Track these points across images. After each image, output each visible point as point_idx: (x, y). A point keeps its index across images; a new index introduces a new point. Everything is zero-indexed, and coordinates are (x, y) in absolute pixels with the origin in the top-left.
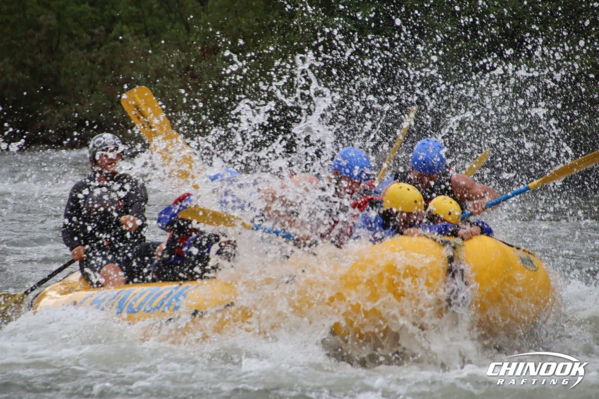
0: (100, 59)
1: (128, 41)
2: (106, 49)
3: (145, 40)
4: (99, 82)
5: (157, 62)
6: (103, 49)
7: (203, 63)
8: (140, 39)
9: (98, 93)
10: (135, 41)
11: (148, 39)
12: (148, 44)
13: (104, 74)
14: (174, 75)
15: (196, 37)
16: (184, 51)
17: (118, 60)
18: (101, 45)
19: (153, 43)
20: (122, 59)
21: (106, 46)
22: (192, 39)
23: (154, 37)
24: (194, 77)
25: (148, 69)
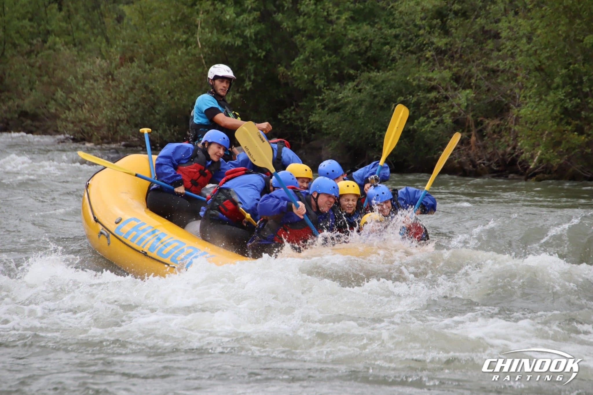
0: (38, 64)
1: (60, 50)
2: (42, 56)
3: (74, 49)
4: (37, 82)
5: (84, 67)
6: (40, 55)
7: (123, 69)
8: (69, 49)
9: (36, 91)
10: (65, 50)
11: (76, 49)
12: (76, 53)
13: (41, 76)
14: (99, 79)
15: (116, 49)
16: (105, 59)
17: (52, 65)
18: (38, 53)
19: (81, 53)
20: (55, 64)
21: (42, 53)
22: (113, 50)
23: (80, 47)
24: (113, 80)
25: (76, 72)
